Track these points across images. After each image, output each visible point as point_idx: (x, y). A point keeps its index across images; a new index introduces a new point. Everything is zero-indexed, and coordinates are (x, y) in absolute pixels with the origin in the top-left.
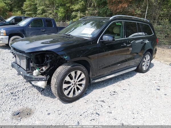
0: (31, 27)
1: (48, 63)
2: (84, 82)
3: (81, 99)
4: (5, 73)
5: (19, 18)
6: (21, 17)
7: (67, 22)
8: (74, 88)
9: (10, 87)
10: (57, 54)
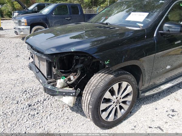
0: (55, 15)
1: (78, 68)
2: (130, 98)
3: (125, 123)
4: (24, 73)
5: (43, 5)
6: (44, 4)
7: (94, 9)
8: (117, 108)
9: (29, 94)
10: (92, 56)
